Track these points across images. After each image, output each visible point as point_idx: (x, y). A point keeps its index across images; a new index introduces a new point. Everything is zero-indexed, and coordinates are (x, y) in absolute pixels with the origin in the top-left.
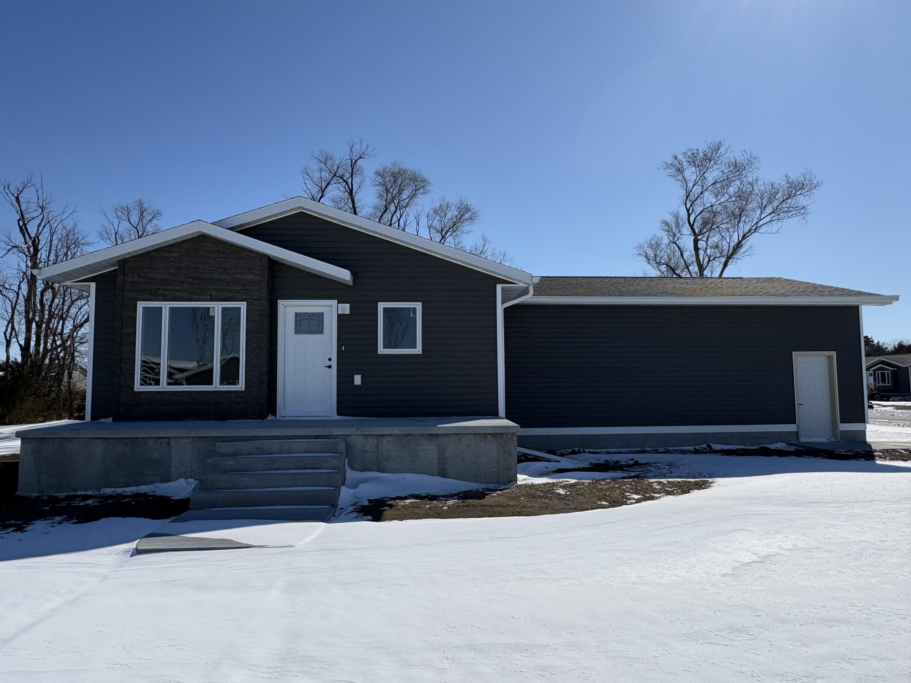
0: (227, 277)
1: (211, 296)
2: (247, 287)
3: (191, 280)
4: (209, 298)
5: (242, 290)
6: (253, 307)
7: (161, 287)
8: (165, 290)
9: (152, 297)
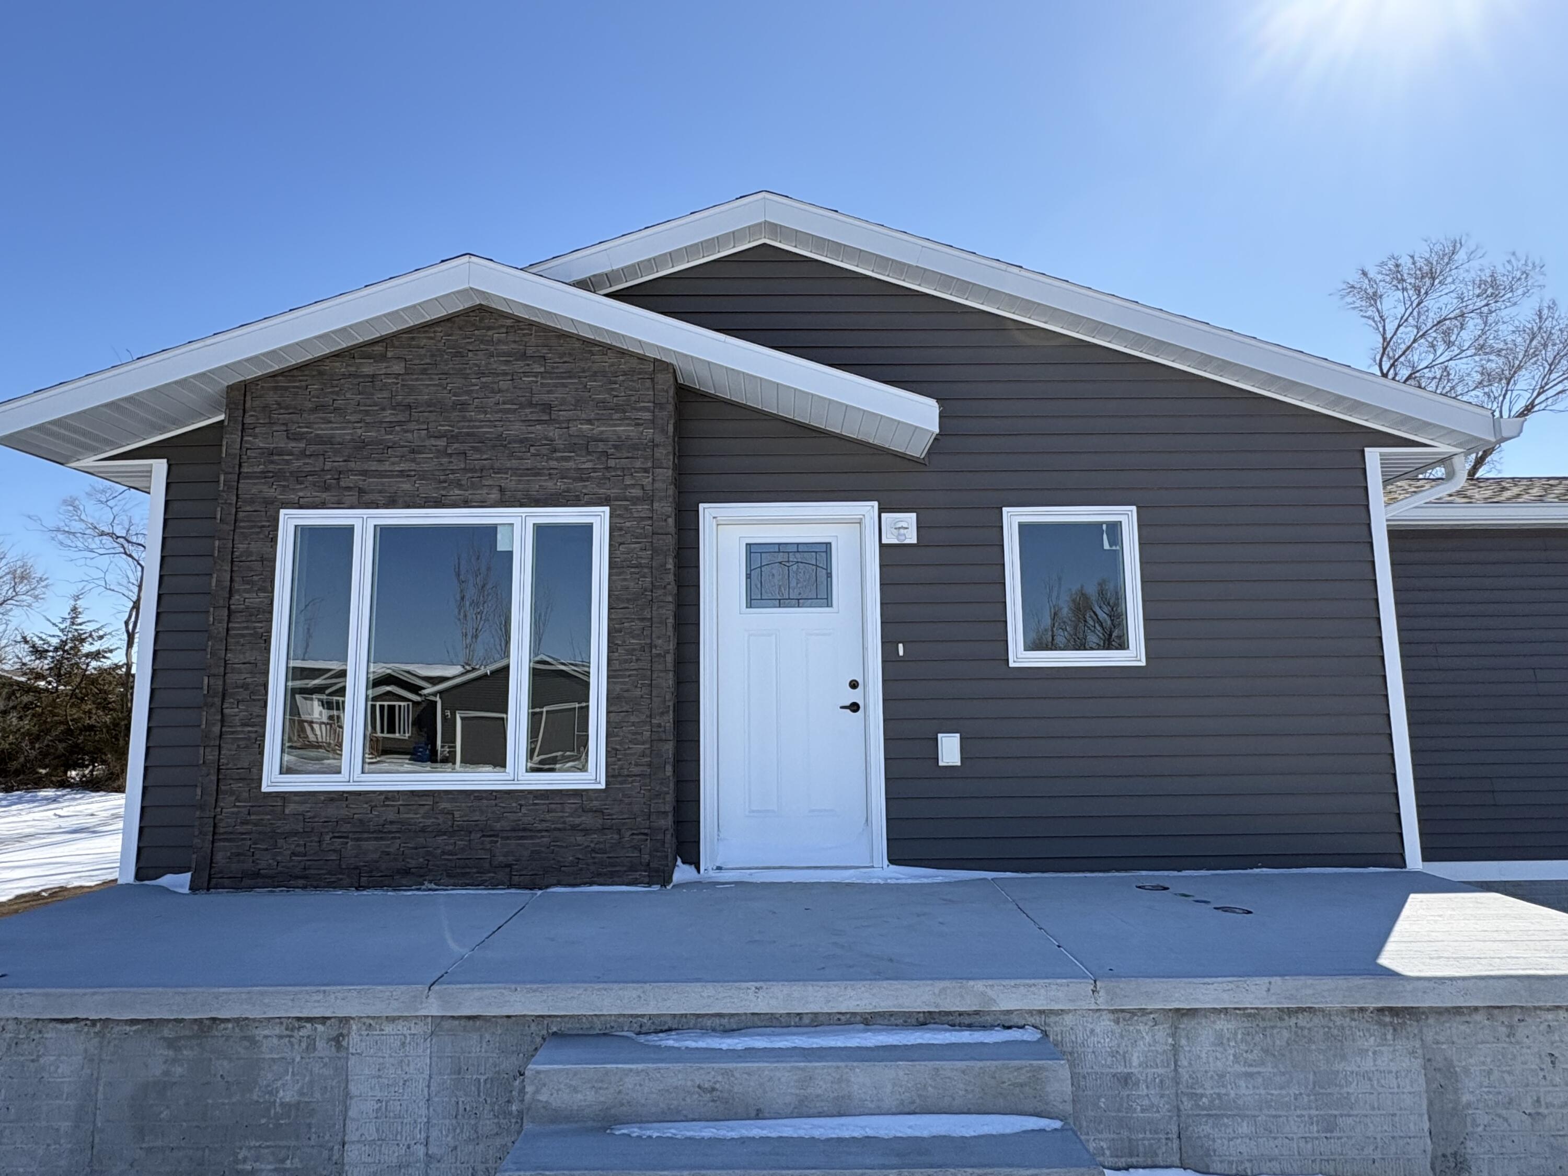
0: (553, 432)
1: (501, 490)
2: (612, 463)
3: (442, 443)
4: (495, 495)
5: (594, 470)
6: (628, 524)
7: (352, 465)
8: (364, 473)
9: (324, 495)
